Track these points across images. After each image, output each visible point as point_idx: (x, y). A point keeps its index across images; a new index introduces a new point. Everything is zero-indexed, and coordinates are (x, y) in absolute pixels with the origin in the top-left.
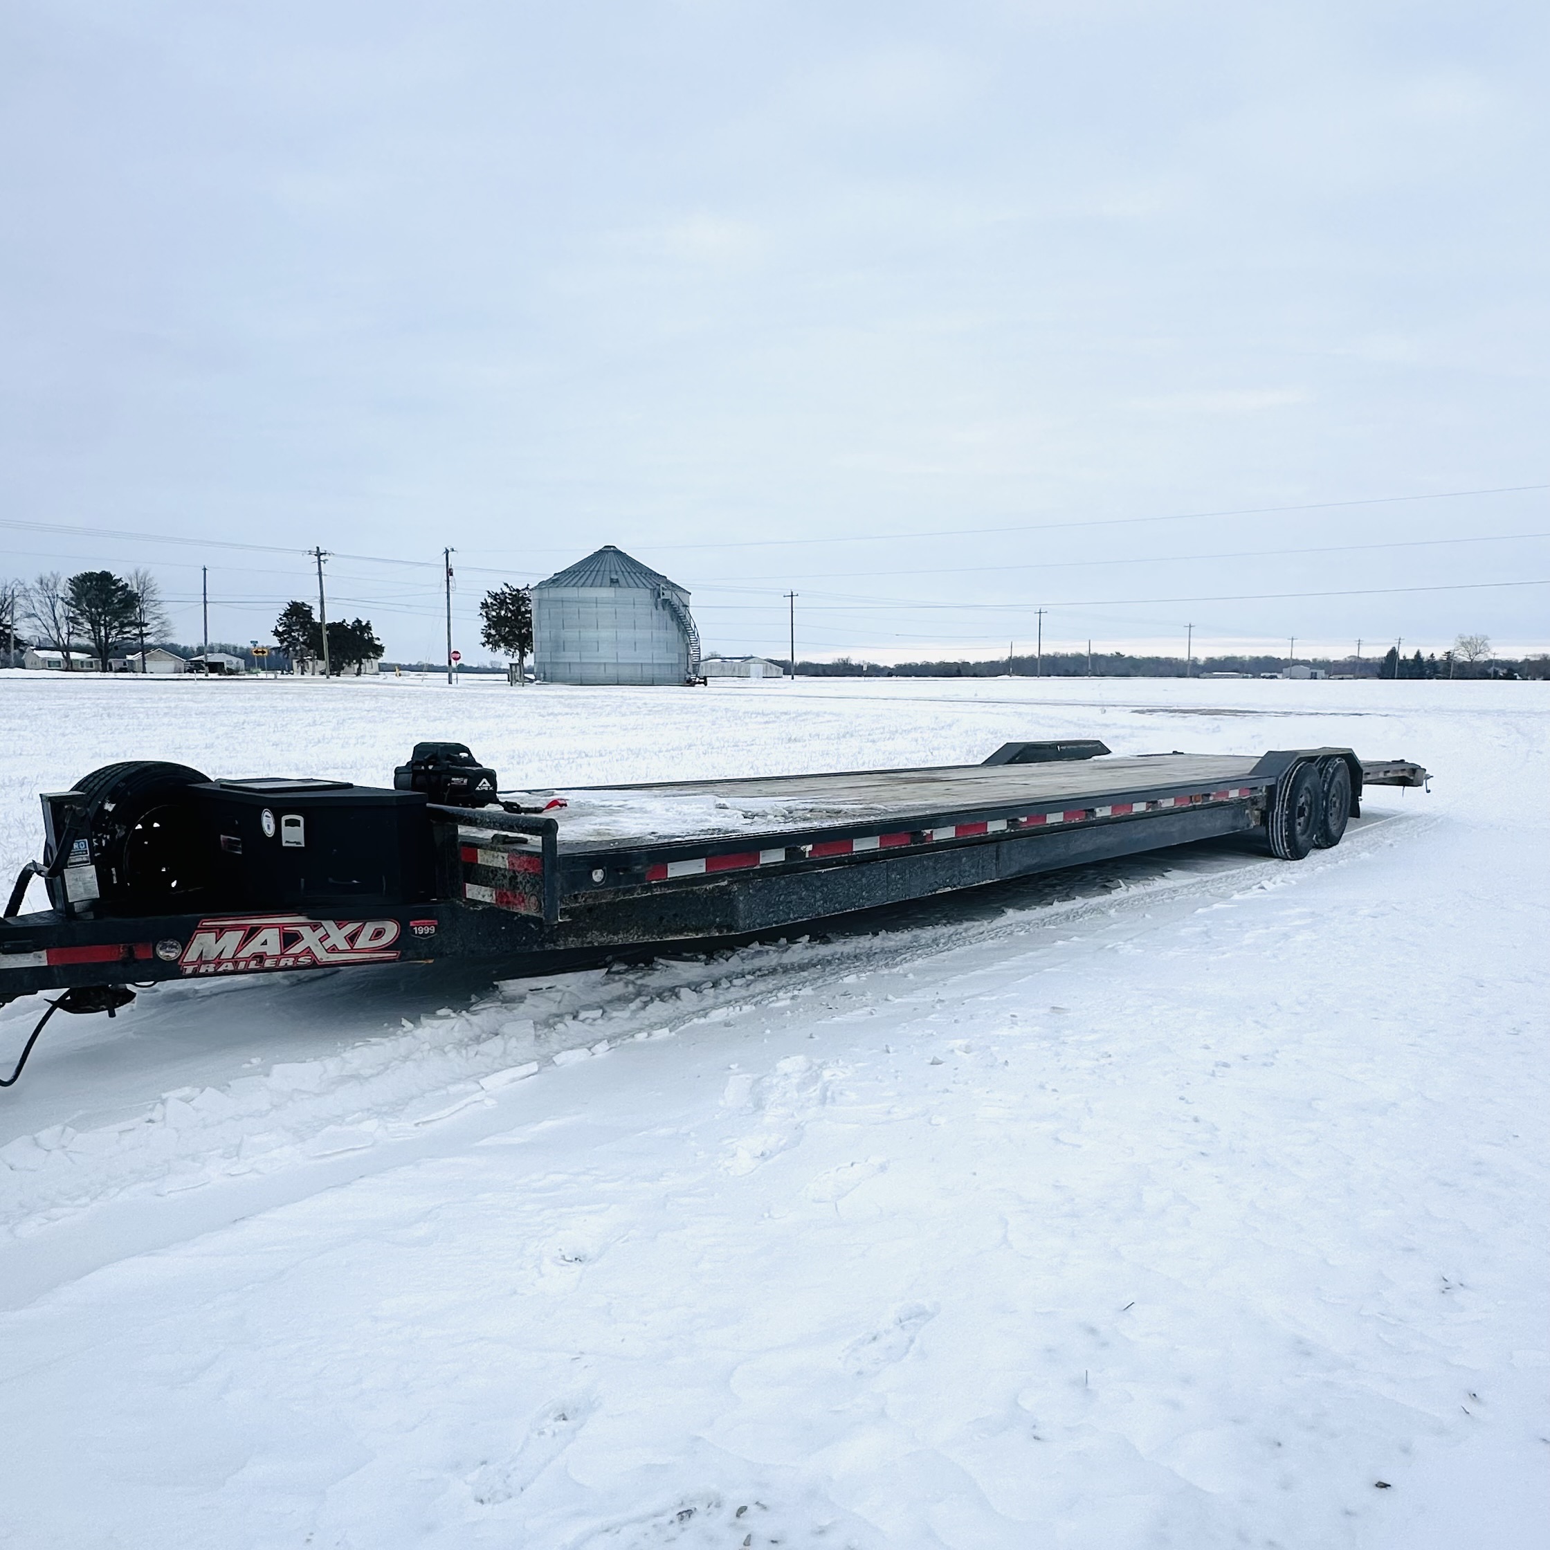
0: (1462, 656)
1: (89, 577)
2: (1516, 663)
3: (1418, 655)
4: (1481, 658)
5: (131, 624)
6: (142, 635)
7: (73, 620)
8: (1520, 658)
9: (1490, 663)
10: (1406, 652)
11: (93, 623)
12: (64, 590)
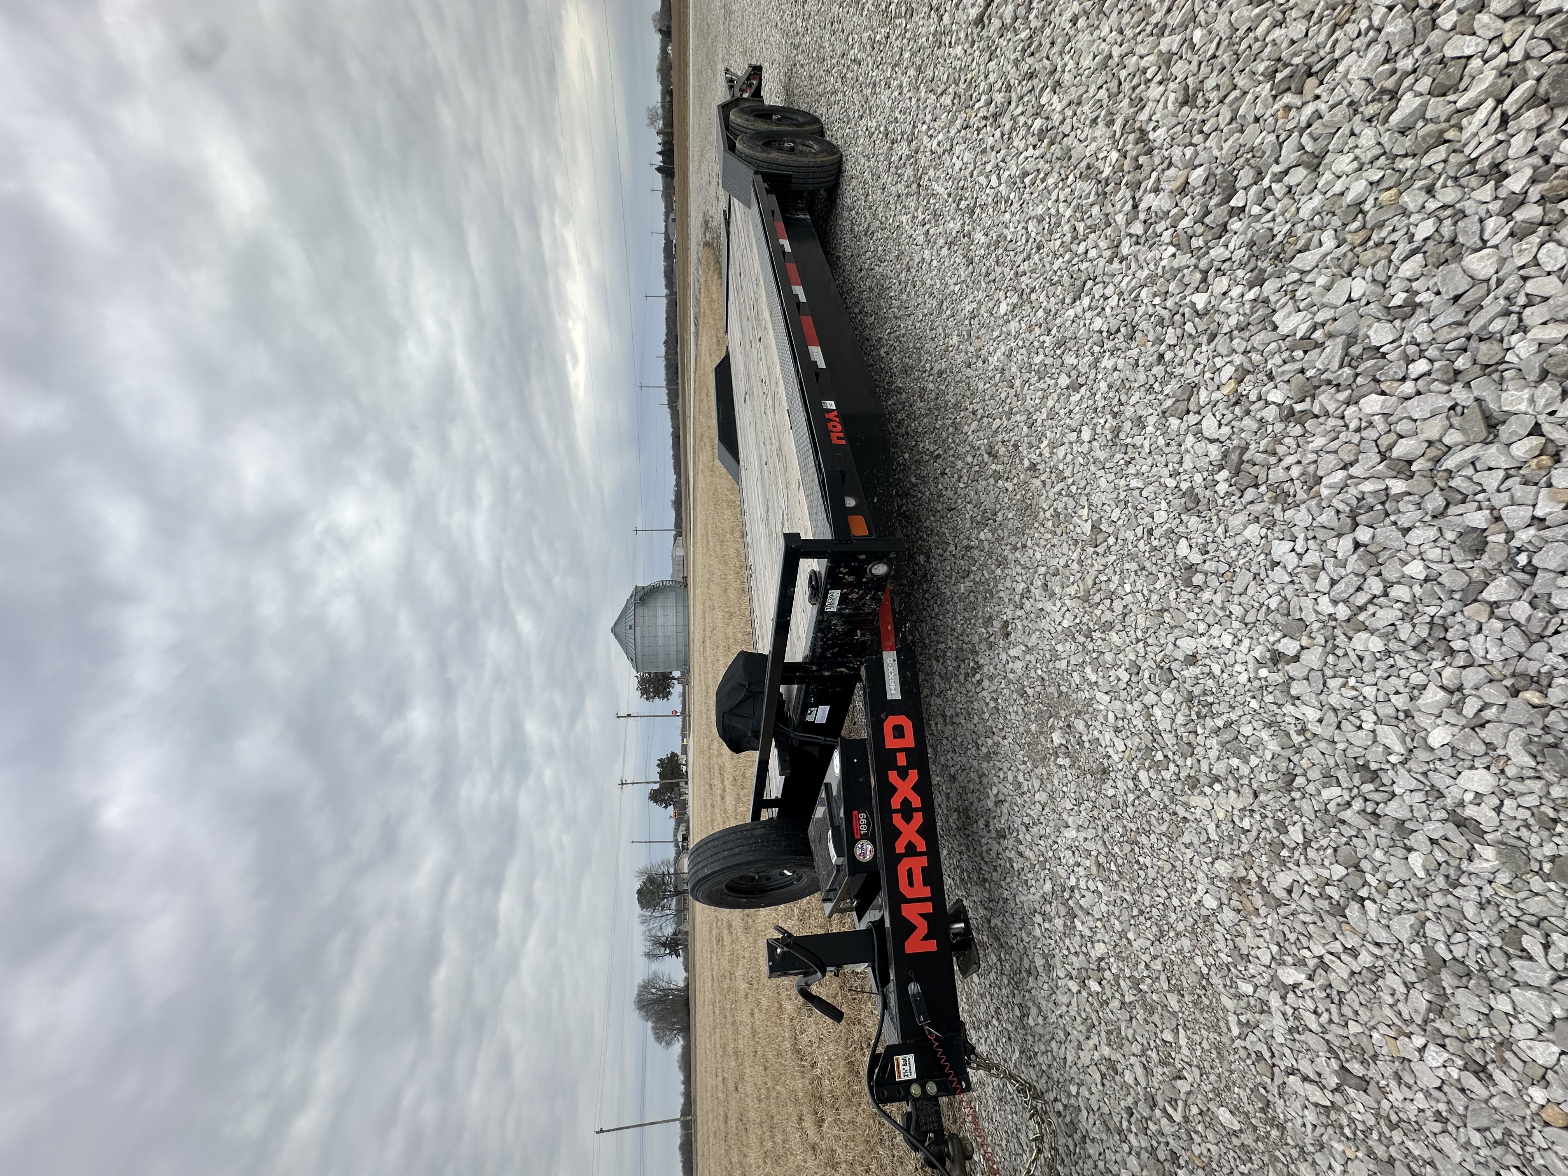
0: (660, 124)
1: (640, 900)
2: (663, 90)
3: (659, 153)
4: (660, 111)
5: (663, 879)
6: (669, 874)
7: (663, 907)
8: (660, 86)
9: (663, 106)
10: (658, 160)
11: (663, 899)
12: (647, 912)
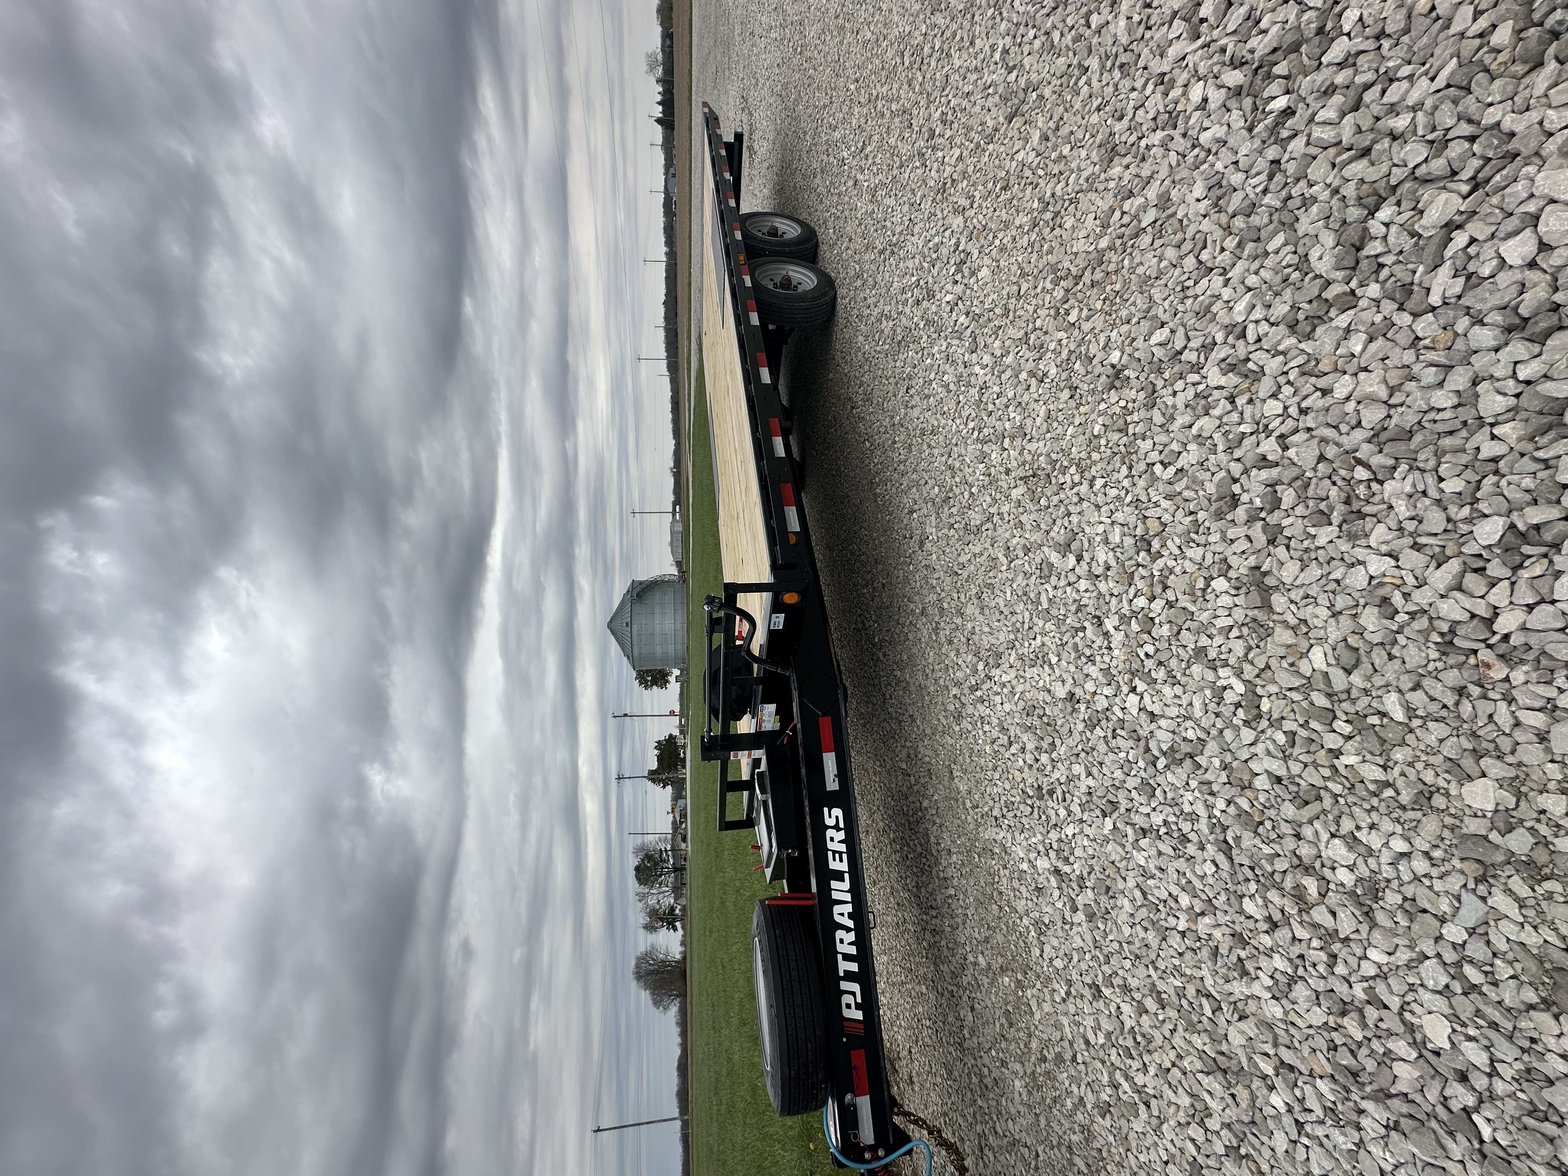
0: (660, 71)
1: (638, 877)
2: (663, 32)
3: (659, 103)
4: (660, 57)
5: (661, 856)
6: (666, 851)
7: (660, 884)
8: (660, 29)
9: (663, 50)
11: (660, 876)
12: (644, 890)
